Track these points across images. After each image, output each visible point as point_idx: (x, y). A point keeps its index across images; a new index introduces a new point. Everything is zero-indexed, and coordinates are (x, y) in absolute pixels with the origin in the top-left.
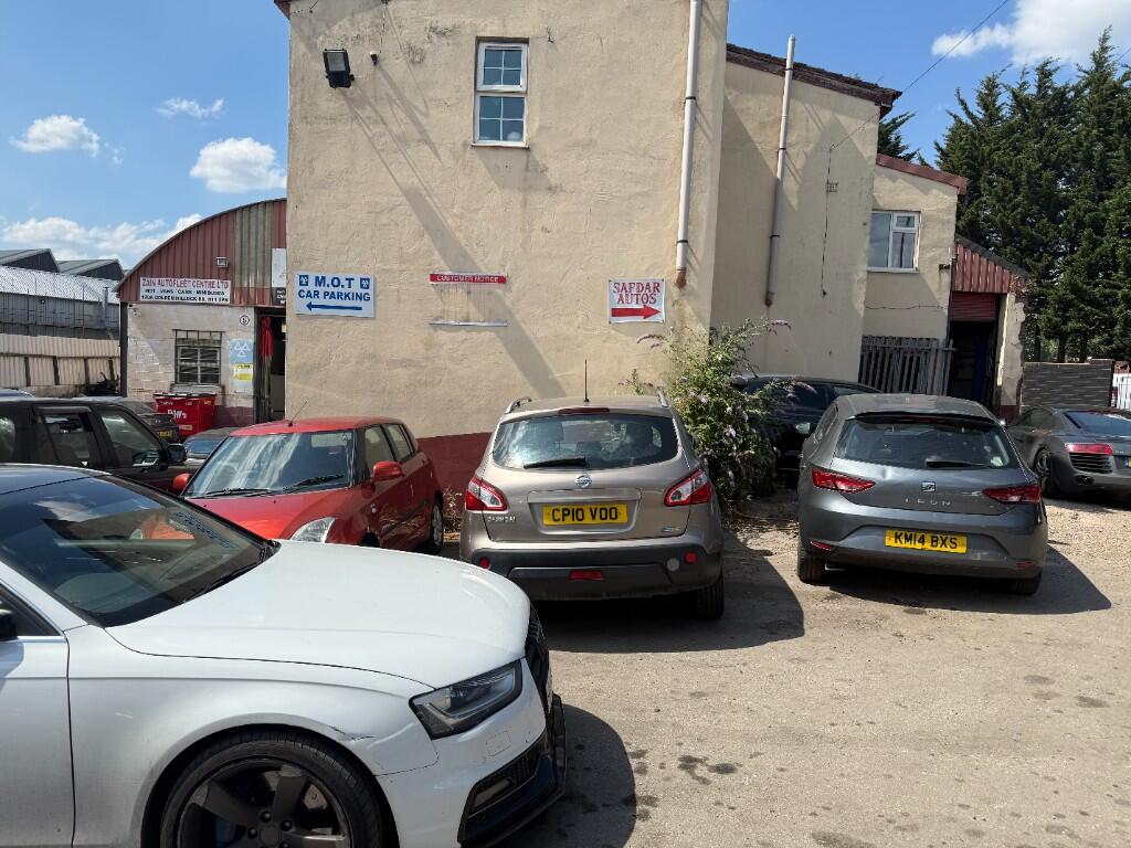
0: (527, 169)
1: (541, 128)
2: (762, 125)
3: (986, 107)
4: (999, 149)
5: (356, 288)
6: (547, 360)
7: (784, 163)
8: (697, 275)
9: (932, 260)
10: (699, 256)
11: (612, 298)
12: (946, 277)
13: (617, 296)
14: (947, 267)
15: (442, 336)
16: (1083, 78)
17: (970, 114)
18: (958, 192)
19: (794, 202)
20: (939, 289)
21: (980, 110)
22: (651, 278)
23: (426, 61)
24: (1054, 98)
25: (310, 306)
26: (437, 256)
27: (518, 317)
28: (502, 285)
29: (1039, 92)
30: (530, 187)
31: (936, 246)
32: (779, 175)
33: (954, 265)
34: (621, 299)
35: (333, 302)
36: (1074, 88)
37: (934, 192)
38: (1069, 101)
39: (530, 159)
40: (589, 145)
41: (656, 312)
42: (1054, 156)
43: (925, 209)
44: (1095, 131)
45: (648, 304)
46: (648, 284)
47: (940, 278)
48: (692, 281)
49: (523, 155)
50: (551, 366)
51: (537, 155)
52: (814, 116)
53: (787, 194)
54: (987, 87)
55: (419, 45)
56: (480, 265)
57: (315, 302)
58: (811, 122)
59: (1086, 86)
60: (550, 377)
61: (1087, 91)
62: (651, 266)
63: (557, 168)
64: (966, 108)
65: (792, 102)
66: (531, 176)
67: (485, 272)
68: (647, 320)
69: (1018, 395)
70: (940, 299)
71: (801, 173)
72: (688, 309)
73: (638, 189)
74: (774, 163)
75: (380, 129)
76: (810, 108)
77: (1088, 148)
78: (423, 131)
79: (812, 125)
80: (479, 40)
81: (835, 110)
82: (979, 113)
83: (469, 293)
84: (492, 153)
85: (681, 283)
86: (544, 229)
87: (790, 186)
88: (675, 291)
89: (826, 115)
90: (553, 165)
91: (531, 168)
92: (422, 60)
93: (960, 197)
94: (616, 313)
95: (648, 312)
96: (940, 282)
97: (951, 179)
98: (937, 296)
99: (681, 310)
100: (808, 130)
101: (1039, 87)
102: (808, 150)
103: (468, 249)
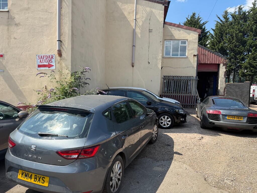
0: (8, 18)
1: (12, 4)
2: (129, 13)
3: (225, 18)
4: (229, 28)
6: (17, 83)
7: (135, 23)
8: (65, 52)
9: (191, 53)
10: (66, 46)
11: (37, 61)
12: (196, 58)
13: (39, 60)
14: (196, 55)
16: (250, 9)
17: (221, 21)
18: (198, 34)
19: (139, 36)
20: (194, 62)
21: (224, 19)
22: (50, 54)
24: (242, 15)
27: (7, 68)
28: (2, 58)
29: (239, 14)
30: (10, 24)
31: (192, 49)
32: (134, 28)
33: (198, 55)
34: (40, 61)
36: (248, 12)
37: (191, 34)
38: (247, 15)
39: (9, 15)
40: (28, 9)
41: (52, 66)
42: (242, 30)
43: (189, 39)
44: (253, 22)
45: (50, 63)
46: (49, 56)
47: (194, 59)
48: (64, 54)
49: (7, 14)
50: (18, 85)
51: (11, 13)
52: (145, 10)
53: (137, 33)
54: (225, 13)
58: (144, 11)
59: (251, 11)
60: (18, 89)
61: (251, 12)
62: (50, 50)
63: (18, 17)
64: (220, 19)
65: (137, 5)
68: (50, 68)
69: (224, 92)
70: (194, 65)
71: (141, 27)
72: (63, 65)
73: (44, 23)
74: (133, 24)
76: (143, 8)
77: (251, 27)
79: (144, 12)
81: (151, 7)
82: (223, 20)
85: (60, 55)
86: (15, 38)
87: (138, 31)
88: (58, 58)
89: (148, 9)
90: (17, 17)
91: (9, 18)
93: (199, 35)
94: (39, 66)
95: (49, 66)
96: (194, 60)
97: (196, 30)
98: (193, 64)
99: (61, 65)
100: (143, 14)
101: (239, 12)
102: (143, 20)
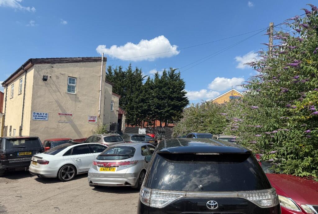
1: (78, 92)
5: (45, 115)
8: (101, 116)
10: (102, 113)
11: (89, 119)
15: (60, 124)
20: (117, 114)
21: (108, 72)
22: (95, 116)
23: (59, 79)
24: (122, 74)
25: (35, 118)
26: (60, 110)
27: (74, 121)
28: (71, 116)
29: (119, 72)
30: (76, 101)
31: (116, 107)
33: (119, 110)
35: (40, 118)
36: (126, 72)
38: (125, 75)
40: (86, 95)
41: (95, 121)
49: (75, 95)
51: (77, 95)
55: (58, 76)
56: (67, 112)
57: (36, 117)
59: (128, 73)
60: (79, 131)
62: (95, 114)
66: (76, 99)
67: (68, 113)
69: (125, 132)
72: (100, 121)
73: (93, 102)
75: (51, 88)
78: (58, 90)
80: (69, 76)
83: (65, 117)
84: (70, 95)
85: (99, 117)
86: (78, 107)
90: (80, 97)
91: (76, 97)
92: (59, 78)
94: (89, 121)
99: (99, 121)
103: (65, 110)
